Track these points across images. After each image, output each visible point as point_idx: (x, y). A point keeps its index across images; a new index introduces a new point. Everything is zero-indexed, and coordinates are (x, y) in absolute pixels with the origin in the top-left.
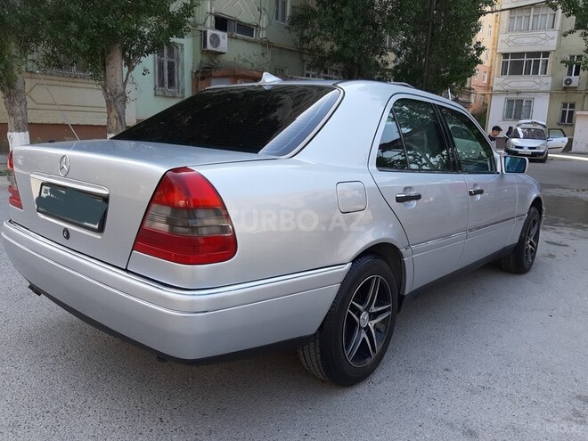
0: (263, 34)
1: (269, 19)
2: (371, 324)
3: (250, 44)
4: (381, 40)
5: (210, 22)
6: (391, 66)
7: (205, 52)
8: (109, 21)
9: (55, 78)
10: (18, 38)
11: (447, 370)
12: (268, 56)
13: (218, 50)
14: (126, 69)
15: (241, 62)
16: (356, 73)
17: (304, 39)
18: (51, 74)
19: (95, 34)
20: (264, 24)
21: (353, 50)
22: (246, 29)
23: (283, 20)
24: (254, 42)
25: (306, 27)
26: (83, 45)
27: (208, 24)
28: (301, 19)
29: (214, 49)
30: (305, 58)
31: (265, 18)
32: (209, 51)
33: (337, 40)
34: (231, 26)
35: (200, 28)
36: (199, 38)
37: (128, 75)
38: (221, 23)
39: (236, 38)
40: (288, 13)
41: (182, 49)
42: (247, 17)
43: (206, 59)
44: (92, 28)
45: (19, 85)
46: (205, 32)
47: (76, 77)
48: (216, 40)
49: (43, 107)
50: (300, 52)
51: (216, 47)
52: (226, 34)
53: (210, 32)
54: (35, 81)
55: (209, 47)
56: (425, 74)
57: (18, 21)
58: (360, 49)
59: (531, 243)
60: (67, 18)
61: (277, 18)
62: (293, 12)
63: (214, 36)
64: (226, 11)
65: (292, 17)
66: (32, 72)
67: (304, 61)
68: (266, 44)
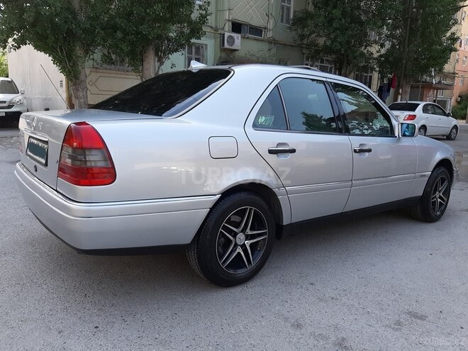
0: (270, 34)
1: (276, 23)
2: (248, 243)
3: (259, 42)
4: (366, 35)
5: (228, 26)
6: (376, 55)
7: (224, 50)
8: (144, 29)
9: (113, 72)
10: (83, 43)
11: (312, 284)
12: (274, 51)
13: (233, 48)
14: (157, 64)
15: (250, 57)
16: (345, 62)
17: (302, 37)
18: (110, 69)
19: (134, 39)
20: (271, 26)
21: (341, 44)
22: (256, 31)
23: (288, 22)
24: (262, 41)
25: (304, 27)
26: (125, 48)
27: (227, 28)
28: (300, 21)
29: (231, 48)
30: (304, 51)
31: (272, 21)
32: (226, 49)
33: (328, 36)
34: (244, 29)
35: (220, 32)
36: (219, 39)
37: (159, 68)
38: (237, 27)
39: (248, 38)
40: (291, 17)
41: (206, 48)
42: (257, 21)
43: (224, 55)
44: (132, 34)
45: (82, 77)
46: (224, 35)
47: (128, 71)
48: (231, 40)
49: (104, 93)
50: (300, 47)
51: (232, 45)
52: (240, 36)
53: (227, 35)
54: (99, 74)
55: (226, 46)
56: (404, 61)
57: (81, 32)
58: (348, 42)
59: (440, 197)
60: (115, 28)
61: (282, 21)
62: (294, 16)
63: (230, 37)
64: (241, 17)
65: (294, 19)
66: (97, 68)
67: (303, 54)
68: (272, 42)
